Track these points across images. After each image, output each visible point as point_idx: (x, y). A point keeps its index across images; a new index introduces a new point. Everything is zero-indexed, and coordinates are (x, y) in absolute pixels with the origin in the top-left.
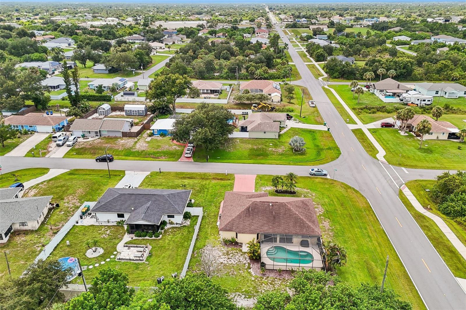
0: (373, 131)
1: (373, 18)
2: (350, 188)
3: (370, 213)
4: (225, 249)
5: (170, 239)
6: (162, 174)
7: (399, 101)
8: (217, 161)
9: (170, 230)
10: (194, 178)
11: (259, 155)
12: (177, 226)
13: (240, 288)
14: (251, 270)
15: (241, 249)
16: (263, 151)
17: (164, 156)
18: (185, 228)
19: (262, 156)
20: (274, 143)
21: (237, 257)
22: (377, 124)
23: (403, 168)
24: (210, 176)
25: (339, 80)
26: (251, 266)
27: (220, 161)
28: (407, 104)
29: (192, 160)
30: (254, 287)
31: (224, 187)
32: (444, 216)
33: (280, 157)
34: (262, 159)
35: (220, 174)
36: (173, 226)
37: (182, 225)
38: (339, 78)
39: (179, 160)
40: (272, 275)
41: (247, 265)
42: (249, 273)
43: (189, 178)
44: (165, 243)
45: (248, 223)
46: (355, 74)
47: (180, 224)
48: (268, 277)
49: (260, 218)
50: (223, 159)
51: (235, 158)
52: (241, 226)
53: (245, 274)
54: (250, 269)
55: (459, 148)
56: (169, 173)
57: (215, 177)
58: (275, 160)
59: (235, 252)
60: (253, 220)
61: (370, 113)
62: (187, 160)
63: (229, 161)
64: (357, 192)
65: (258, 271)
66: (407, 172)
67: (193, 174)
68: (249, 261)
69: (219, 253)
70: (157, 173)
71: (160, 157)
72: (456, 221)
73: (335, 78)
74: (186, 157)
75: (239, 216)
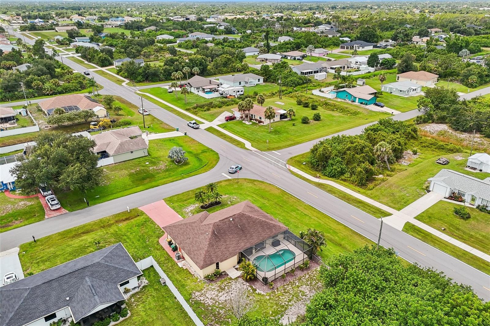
0: (223, 126)
1: (118, 18)
2: (255, 181)
3: (288, 196)
4: (215, 286)
5: (143, 309)
6: (38, 243)
7: (220, 95)
8: (100, 201)
9: (133, 300)
10: (92, 231)
11: (144, 179)
12: (137, 290)
13: (266, 312)
14: (258, 291)
15: (229, 277)
16: (145, 173)
17: (16, 220)
18: (147, 289)
19: (148, 178)
20: (150, 161)
21: (233, 286)
22: (221, 119)
23: (273, 151)
24: (109, 220)
25: (145, 83)
26: (254, 287)
27: (104, 199)
28: (226, 97)
29: (64, 211)
30: (276, 304)
31: (142, 225)
32: (331, 179)
33: (167, 173)
34: (150, 182)
35: (119, 214)
36: (131, 293)
37: (141, 287)
38: (143, 81)
39: (46, 217)
40: (279, 284)
41: (250, 288)
42: (259, 294)
43: (83, 233)
44: (142, 317)
45: (223, 247)
46: (158, 76)
47: (139, 287)
48: (277, 288)
49: (231, 237)
50: (105, 196)
51: (118, 190)
52: (220, 254)
53: (257, 298)
54: (256, 290)
55: (294, 125)
56: (49, 238)
57: (117, 219)
58: (164, 178)
59: (227, 284)
60: (225, 242)
61: (205, 111)
62: (57, 213)
63: (115, 196)
64: (263, 182)
65: (264, 288)
66: (280, 154)
67: (84, 226)
68: (248, 284)
69: (213, 293)
70: (30, 244)
71: (10, 224)
72: (342, 180)
73: (140, 81)
74: (54, 210)
75: (211, 245)
